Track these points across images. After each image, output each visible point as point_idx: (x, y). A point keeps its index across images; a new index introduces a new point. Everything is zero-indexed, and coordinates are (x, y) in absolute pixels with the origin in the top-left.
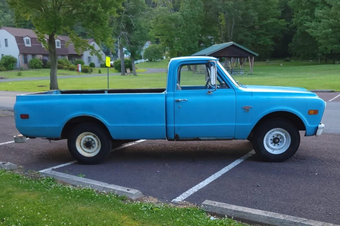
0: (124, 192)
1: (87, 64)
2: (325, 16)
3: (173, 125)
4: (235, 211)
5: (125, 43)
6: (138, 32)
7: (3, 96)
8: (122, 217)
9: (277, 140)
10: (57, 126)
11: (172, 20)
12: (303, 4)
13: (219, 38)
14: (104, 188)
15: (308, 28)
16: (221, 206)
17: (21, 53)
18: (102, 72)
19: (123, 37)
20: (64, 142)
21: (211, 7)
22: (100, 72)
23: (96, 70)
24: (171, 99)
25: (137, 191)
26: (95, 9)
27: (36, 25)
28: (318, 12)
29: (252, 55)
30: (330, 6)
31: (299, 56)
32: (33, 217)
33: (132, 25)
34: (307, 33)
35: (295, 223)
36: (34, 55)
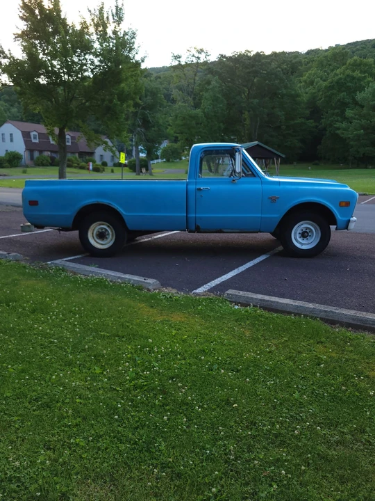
0: (141, 282)
1: (98, 162)
2: (357, 116)
3: (194, 215)
4: (261, 300)
5: (141, 140)
6: (156, 129)
7: (3, 192)
8: (139, 304)
9: (306, 234)
10: (69, 213)
11: (193, 117)
12: (333, 105)
13: (243, 138)
14: (119, 278)
15: (339, 129)
16: (246, 295)
17: (27, 149)
18: (115, 171)
19: (139, 133)
20: (75, 234)
21: (234, 105)
22: (112, 171)
23: (108, 169)
24: (192, 187)
25: (155, 281)
26: (111, 101)
27: (46, 117)
28: (349, 113)
29: (278, 156)
30: (362, 107)
31: (329, 159)
32: (42, 303)
33: (149, 122)
34: (337, 135)
35: (326, 311)
36: (41, 152)
